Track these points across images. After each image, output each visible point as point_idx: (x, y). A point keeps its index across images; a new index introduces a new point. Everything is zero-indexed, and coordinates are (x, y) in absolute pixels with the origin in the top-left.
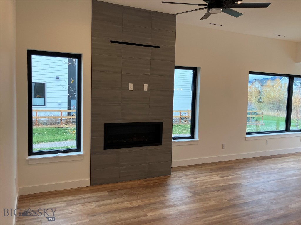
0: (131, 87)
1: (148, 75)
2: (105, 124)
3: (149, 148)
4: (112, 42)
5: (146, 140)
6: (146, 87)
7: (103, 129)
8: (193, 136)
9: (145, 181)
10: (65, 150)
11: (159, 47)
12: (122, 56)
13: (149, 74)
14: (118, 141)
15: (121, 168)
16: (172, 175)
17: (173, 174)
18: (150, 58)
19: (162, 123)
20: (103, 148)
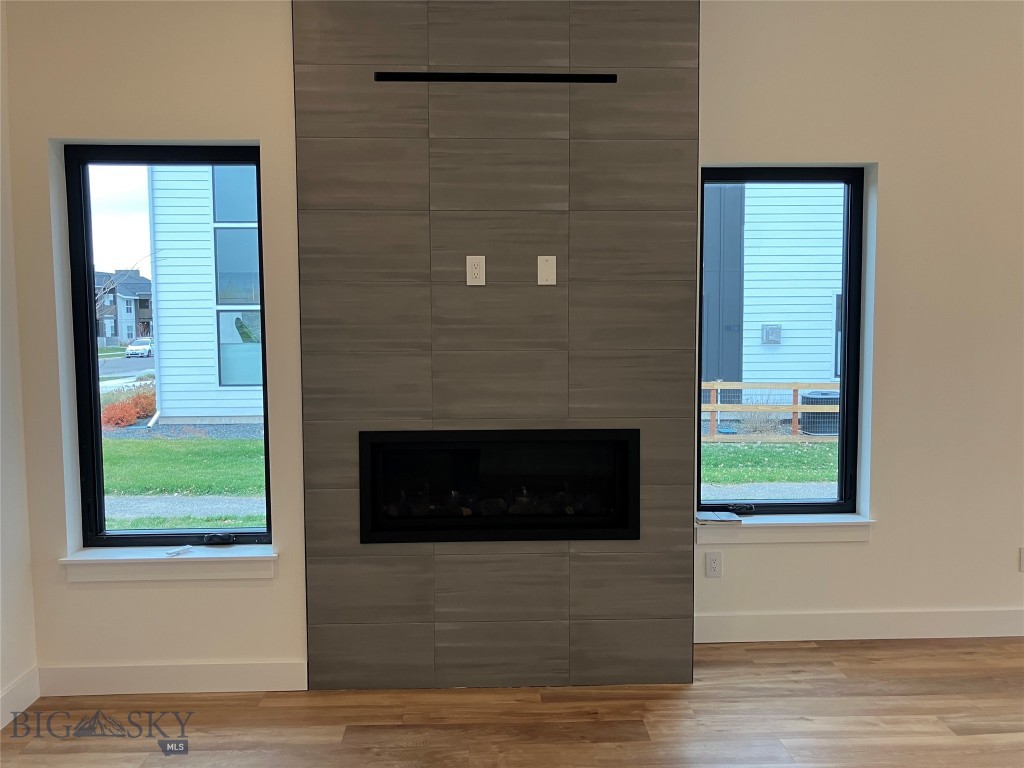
0: (476, 270)
1: (562, 212)
2: (363, 435)
3: (572, 551)
4: (381, 77)
5: (569, 510)
6: (547, 270)
7: (354, 455)
8: (847, 501)
9: (545, 699)
10: (215, 536)
11: (612, 79)
12: (431, 136)
13: (565, 206)
14: (432, 507)
15: (439, 626)
16: (695, 684)
17: (704, 680)
18: (565, 135)
19: (636, 433)
20: (358, 539)
